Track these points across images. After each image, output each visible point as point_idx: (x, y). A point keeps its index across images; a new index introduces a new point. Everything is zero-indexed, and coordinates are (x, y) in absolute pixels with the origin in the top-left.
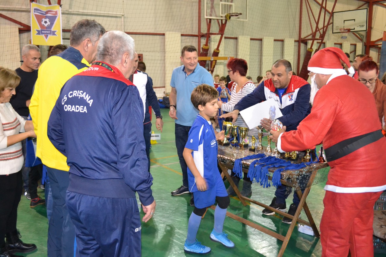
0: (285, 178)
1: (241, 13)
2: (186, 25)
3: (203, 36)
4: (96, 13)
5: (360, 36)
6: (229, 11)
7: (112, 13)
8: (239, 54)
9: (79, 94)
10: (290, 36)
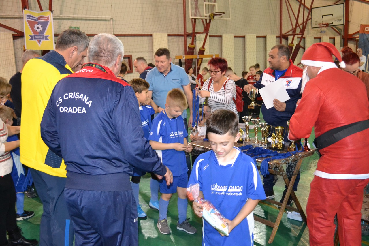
0: (273, 167)
1: (224, 12)
2: (172, 25)
3: (189, 35)
4: (86, 17)
5: (338, 30)
6: (213, 11)
7: (101, 17)
8: (224, 51)
9: (75, 96)
10: (271, 32)
